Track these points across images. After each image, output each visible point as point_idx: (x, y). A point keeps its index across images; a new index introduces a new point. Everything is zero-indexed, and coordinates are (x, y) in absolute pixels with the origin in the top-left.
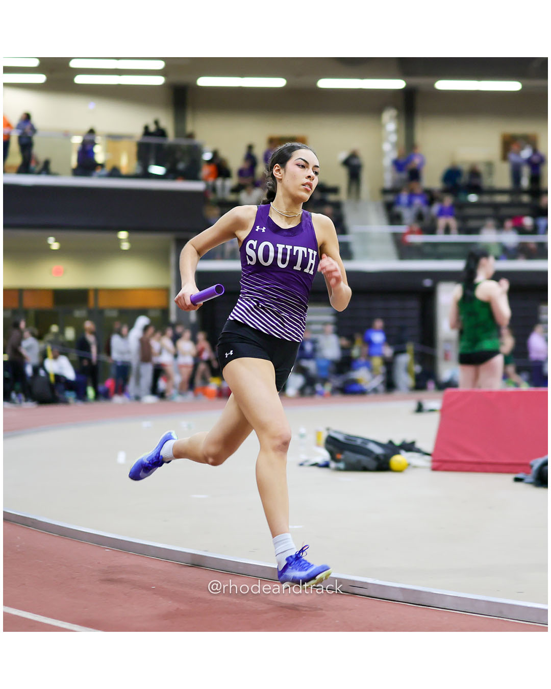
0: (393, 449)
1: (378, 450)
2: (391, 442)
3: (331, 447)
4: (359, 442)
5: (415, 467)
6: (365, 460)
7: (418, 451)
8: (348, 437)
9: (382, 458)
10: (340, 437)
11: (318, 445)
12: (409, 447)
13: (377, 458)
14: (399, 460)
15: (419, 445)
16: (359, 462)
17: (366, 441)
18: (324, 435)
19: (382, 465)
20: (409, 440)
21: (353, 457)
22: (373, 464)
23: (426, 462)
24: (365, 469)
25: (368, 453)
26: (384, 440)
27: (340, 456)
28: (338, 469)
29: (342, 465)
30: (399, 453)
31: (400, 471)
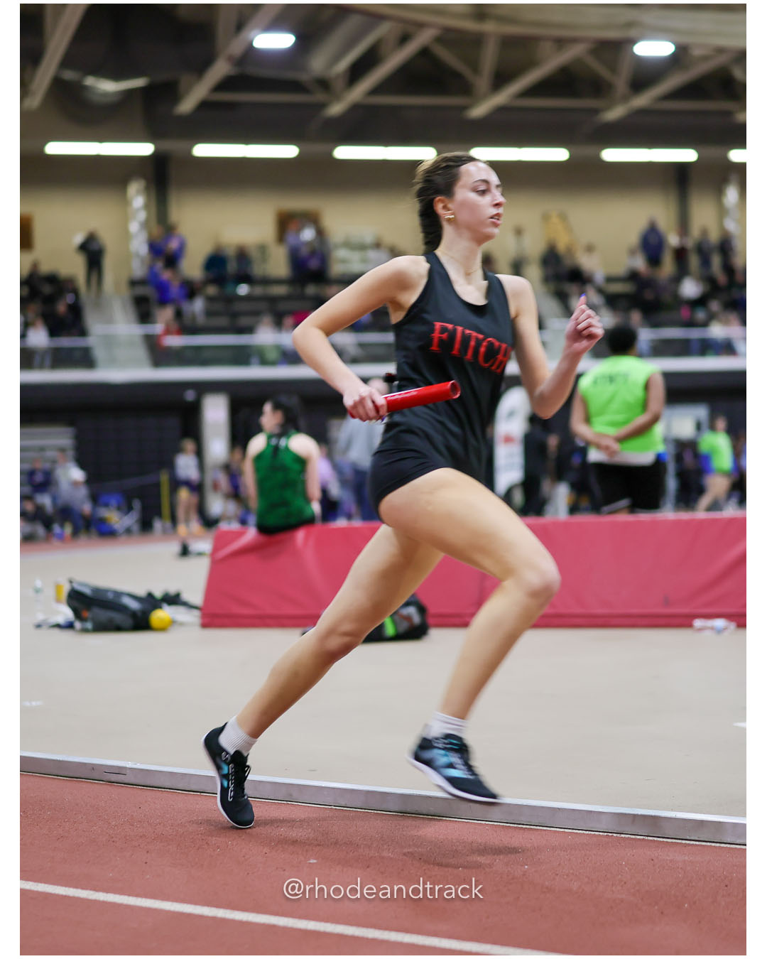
0: (152, 602)
1: (134, 605)
2: (150, 595)
3: (76, 604)
4: (110, 596)
5: (182, 624)
6: (118, 617)
7: (185, 604)
8: (97, 590)
9: (139, 614)
10: (87, 591)
11: (58, 601)
12: (173, 600)
13: (133, 614)
14: (162, 615)
15: (186, 596)
16: (111, 621)
17: (119, 594)
18: (66, 589)
19: (140, 622)
20: (172, 590)
21: (104, 615)
22: (129, 622)
23: (193, 617)
24: (118, 628)
25: (123, 609)
26: (141, 591)
27: (86, 614)
28: (85, 630)
29: (89, 625)
30: (161, 607)
31: (162, 629)
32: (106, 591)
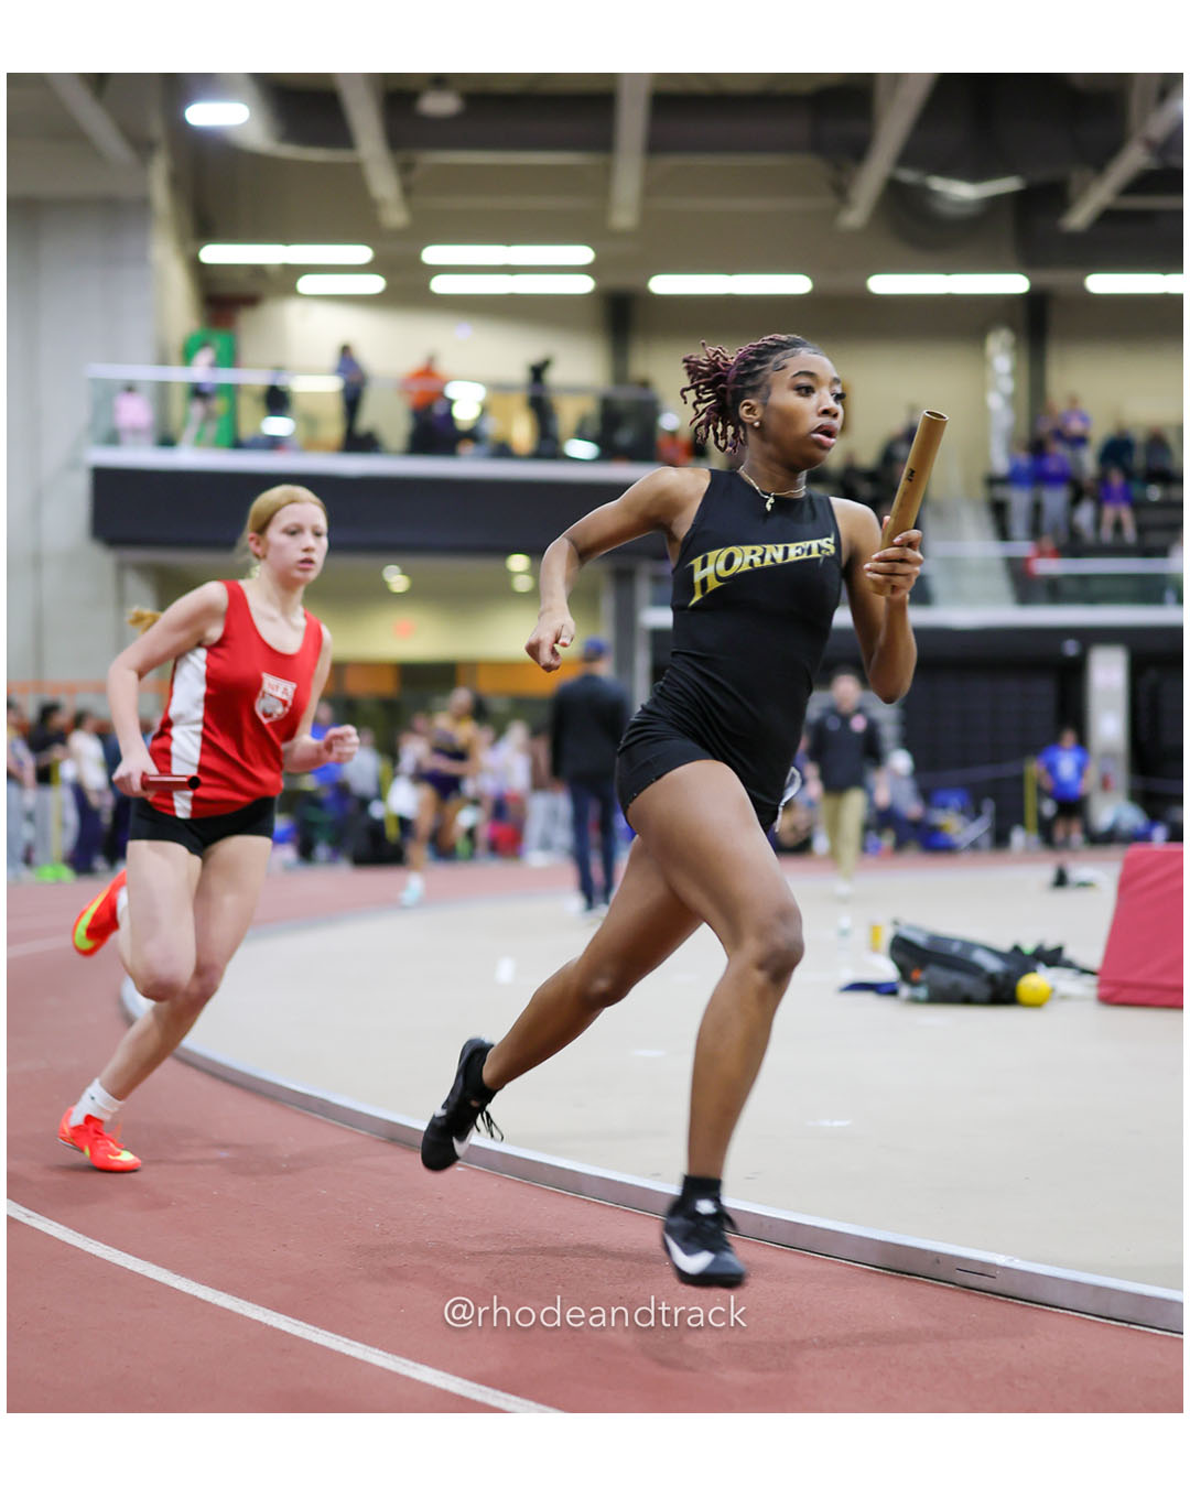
0: (1023, 961)
1: (993, 965)
2: (1017, 949)
3: (902, 958)
4: (955, 948)
5: (1064, 997)
6: (967, 982)
7: (1069, 965)
8: (935, 939)
9: (1000, 978)
10: (920, 939)
11: (875, 950)
12: (1052, 957)
13: (991, 979)
14: (1036, 982)
15: (1070, 953)
16: (955, 986)
17: (970, 946)
18: (887, 936)
19: (1001, 993)
20: (1050, 944)
21: (946, 978)
22: (984, 991)
23: (1086, 988)
24: (967, 1000)
25: (974, 969)
26: (1005, 945)
27: (917, 975)
28: (915, 1000)
29: (922, 992)
30: (1034, 971)
31: (1036, 1005)
32: (951, 941)
